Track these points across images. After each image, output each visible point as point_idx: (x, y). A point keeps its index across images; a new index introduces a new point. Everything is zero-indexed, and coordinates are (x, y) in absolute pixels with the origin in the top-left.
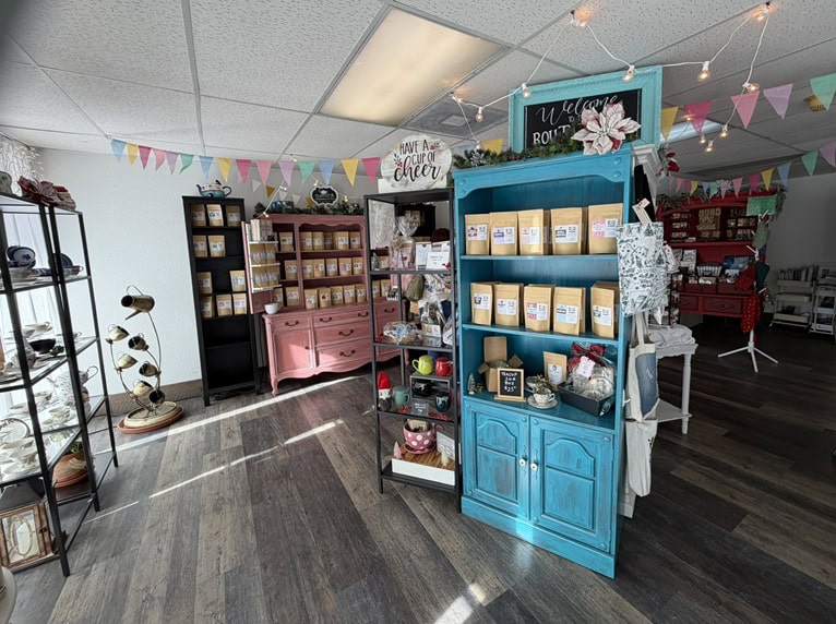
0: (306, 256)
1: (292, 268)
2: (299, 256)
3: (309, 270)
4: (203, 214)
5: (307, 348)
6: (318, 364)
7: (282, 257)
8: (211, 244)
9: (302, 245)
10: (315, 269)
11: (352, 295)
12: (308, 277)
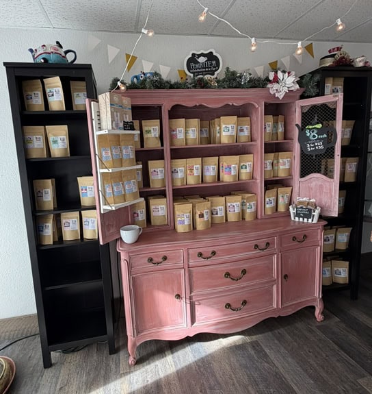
0: (178, 154)
1: (158, 171)
2: (167, 154)
3: (180, 175)
4: (40, 94)
5: (178, 296)
6: (193, 320)
7: (144, 156)
8: (51, 139)
9: (172, 137)
10: (188, 172)
11: (237, 210)
12: (179, 184)
